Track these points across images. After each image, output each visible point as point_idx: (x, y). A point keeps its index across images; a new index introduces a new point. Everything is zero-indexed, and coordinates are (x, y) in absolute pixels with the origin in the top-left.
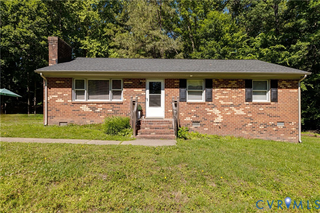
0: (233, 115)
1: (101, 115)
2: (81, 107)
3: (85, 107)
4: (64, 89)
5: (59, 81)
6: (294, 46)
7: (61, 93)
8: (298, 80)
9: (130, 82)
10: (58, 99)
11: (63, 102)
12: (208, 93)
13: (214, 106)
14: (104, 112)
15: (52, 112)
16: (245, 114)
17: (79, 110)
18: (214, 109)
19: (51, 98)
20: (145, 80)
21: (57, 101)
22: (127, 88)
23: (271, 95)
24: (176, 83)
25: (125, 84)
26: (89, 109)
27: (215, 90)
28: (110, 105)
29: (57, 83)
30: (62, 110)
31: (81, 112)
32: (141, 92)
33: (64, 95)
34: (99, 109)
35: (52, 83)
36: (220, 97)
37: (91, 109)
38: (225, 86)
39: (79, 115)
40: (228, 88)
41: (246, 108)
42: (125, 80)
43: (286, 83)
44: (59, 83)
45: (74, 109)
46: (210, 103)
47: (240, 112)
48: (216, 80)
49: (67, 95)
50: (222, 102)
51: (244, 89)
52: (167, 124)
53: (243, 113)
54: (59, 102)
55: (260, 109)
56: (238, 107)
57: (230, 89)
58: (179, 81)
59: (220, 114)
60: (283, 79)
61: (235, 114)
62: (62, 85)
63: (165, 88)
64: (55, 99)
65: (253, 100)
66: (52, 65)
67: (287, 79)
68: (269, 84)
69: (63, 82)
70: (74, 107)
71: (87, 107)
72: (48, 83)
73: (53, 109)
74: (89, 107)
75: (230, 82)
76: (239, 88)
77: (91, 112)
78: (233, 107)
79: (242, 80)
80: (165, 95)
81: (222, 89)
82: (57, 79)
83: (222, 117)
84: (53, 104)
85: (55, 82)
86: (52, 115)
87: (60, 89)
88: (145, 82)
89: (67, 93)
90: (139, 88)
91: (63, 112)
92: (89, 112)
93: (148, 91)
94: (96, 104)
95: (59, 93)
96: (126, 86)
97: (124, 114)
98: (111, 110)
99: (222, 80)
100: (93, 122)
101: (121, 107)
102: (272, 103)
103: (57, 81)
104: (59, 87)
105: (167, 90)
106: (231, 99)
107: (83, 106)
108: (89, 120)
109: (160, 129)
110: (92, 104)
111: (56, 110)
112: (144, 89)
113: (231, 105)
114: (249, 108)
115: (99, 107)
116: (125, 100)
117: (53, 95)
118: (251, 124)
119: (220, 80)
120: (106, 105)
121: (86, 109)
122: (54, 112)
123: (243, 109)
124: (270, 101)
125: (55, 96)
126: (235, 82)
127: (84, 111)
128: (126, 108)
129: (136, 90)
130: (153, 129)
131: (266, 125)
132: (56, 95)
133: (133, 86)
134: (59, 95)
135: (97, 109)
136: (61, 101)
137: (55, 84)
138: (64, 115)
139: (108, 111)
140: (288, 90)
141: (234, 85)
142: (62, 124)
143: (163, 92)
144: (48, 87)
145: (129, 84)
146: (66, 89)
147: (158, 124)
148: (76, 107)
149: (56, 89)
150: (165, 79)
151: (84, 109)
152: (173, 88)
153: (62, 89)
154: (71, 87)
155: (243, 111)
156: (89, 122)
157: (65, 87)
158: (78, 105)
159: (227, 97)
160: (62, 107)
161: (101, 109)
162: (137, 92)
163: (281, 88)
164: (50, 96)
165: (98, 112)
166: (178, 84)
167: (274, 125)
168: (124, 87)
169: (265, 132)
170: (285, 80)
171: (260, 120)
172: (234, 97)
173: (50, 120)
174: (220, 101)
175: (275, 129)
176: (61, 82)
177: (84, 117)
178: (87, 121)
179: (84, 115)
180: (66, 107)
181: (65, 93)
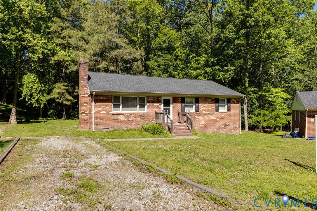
0: (209, 120)
1: (133, 122)
2: (119, 117)
3: (122, 117)
4: (106, 103)
5: (102, 97)
6: (226, 68)
7: (104, 107)
8: (239, 99)
9: (152, 99)
10: (102, 111)
11: (106, 114)
12: (197, 106)
13: (200, 115)
14: (135, 120)
15: (97, 121)
16: (215, 119)
17: (118, 119)
18: (200, 116)
19: (97, 110)
20: (161, 97)
21: (101, 113)
22: (150, 103)
23: (227, 108)
24: (179, 100)
25: (149, 100)
26: (125, 118)
27: (200, 104)
28: (139, 115)
29: (101, 99)
30: (105, 120)
31: (119, 120)
32: (159, 105)
33: (107, 108)
34: (131, 118)
35: (97, 99)
36: (203, 109)
37: (126, 118)
38: (206, 102)
39: (117, 123)
40: (207, 103)
41: (216, 115)
42: (148, 97)
43: (234, 101)
44: (102, 99)
45: (114, 118)
46: (198, 112)
47: (213, 118)
48: (201, 98)
49: (109, 108)
50: (204, 112)
51: (215, 104)
52: (183, 127)
53: (214, 118)
54: (102, 114)
55: (223, 116)
56: (212, 114)
57: (208, 104)
58: (181, 99)
59: (203, 119)
60: (233, 98)
61: (211, 119)
62: (105, 101)
63: (173, 103)
64: (99, 111)
65: (219, 110)
66: (83, 82)
67: (234, 98)
68: (226, 101)
69: (106, 98)
70: (114, 117)
71: (123, 117)
72: (94, 99)
73: (98, 119)
74: (124, 117)
75: (208, 99)
76: (212, 103)
77: (126, 120)
78: (210, 115)
79: (214, 99)
80: (173, 108)
81: (204, 104)
82: (101, 96)
83: (204, 121)
84: (98, 115)
85: (100, 98)
86: (97, 123)
87: (103, 103)
88: (161, 99)
89: (108, 107)
90: (158, 103)
91: (106, 121)
92: (125, 120)
93: (163, 105)
94: (129, 115)
95: (103, 107)
96: (149, 102)
97: (149, 121)
98: (140, 119)
99: (204, 98)
100: (128, 127)
101: (147, 116)
102: (228, 112)
103: (101, 97)
104: (103, 102)
105: (174, 104)
106: (208, 110)
107: (120, 116)
108: (125, 126)
109: (182, 130)
110: (126, 115)
111: (101, 120)
112: (160, 104)
113: (209, 114)
114: (217, 115)
115: (131, 117)
116: (149, 111)
117: (98, 108)
118: (218, 125)
119: (203, 98)
120: (136, 115)
121: (123, 118)
122: (99, 121)
123: (214, 116)
124: (227, 111)
125: (99, 109)
126: (210, 99)
127: (121, 119)
128: (149, 116)
129: (155, 104)
130: (178, 130)
131: (225, 125)
132: (101, 108)
133: (154, 101)
134: (102, 108)
135: (130, 118)
136: (104, 112)
137: (99, 99)
138: (106, 123)
139: (138, 119)
140: (235, 104)
141: (210, 101)
142: (105, 130)
143: (171, 105)
144: (94, 102)
145: (151, 100)
146: (108, 104)
147: (179, 127)
148: (115, 117)
149: (100, 103)
150: (173, 97)
151: (121, 118)
152: (178, 103)
153: (105, 104)
154: (111, 102)
155: (214, 117)
156: (125, 128)
157: (107, 102)
158: (117, 115)
159: (206, 109)
160: (105, 117)
161: (133, 118)
162: (156, 105)
163: (232, 103)
164: (96, 109)
165: (131, 120)
166: (180, 101)
167: (229, 125)
168: (148, 103)
169: (225, 129)
170: (234, 99)
171: (223, 122)
172: (210, 109)
173: (96, 127)
174: (203, 111)
175: (229, 127)
176: (104, 98)
177: (121, 124)
178: (123, 127)
179: (121, 122)
180: (108, 117)
181: (107, 107)
